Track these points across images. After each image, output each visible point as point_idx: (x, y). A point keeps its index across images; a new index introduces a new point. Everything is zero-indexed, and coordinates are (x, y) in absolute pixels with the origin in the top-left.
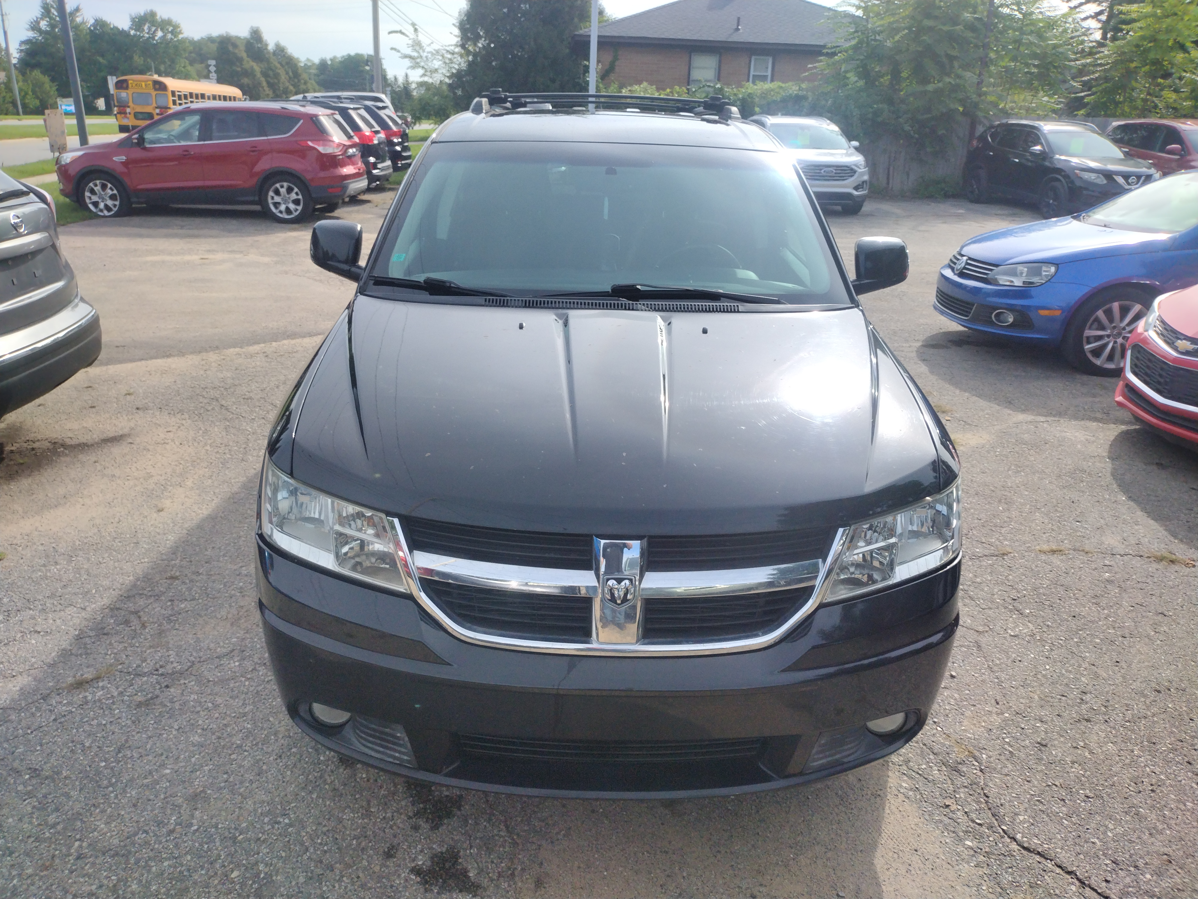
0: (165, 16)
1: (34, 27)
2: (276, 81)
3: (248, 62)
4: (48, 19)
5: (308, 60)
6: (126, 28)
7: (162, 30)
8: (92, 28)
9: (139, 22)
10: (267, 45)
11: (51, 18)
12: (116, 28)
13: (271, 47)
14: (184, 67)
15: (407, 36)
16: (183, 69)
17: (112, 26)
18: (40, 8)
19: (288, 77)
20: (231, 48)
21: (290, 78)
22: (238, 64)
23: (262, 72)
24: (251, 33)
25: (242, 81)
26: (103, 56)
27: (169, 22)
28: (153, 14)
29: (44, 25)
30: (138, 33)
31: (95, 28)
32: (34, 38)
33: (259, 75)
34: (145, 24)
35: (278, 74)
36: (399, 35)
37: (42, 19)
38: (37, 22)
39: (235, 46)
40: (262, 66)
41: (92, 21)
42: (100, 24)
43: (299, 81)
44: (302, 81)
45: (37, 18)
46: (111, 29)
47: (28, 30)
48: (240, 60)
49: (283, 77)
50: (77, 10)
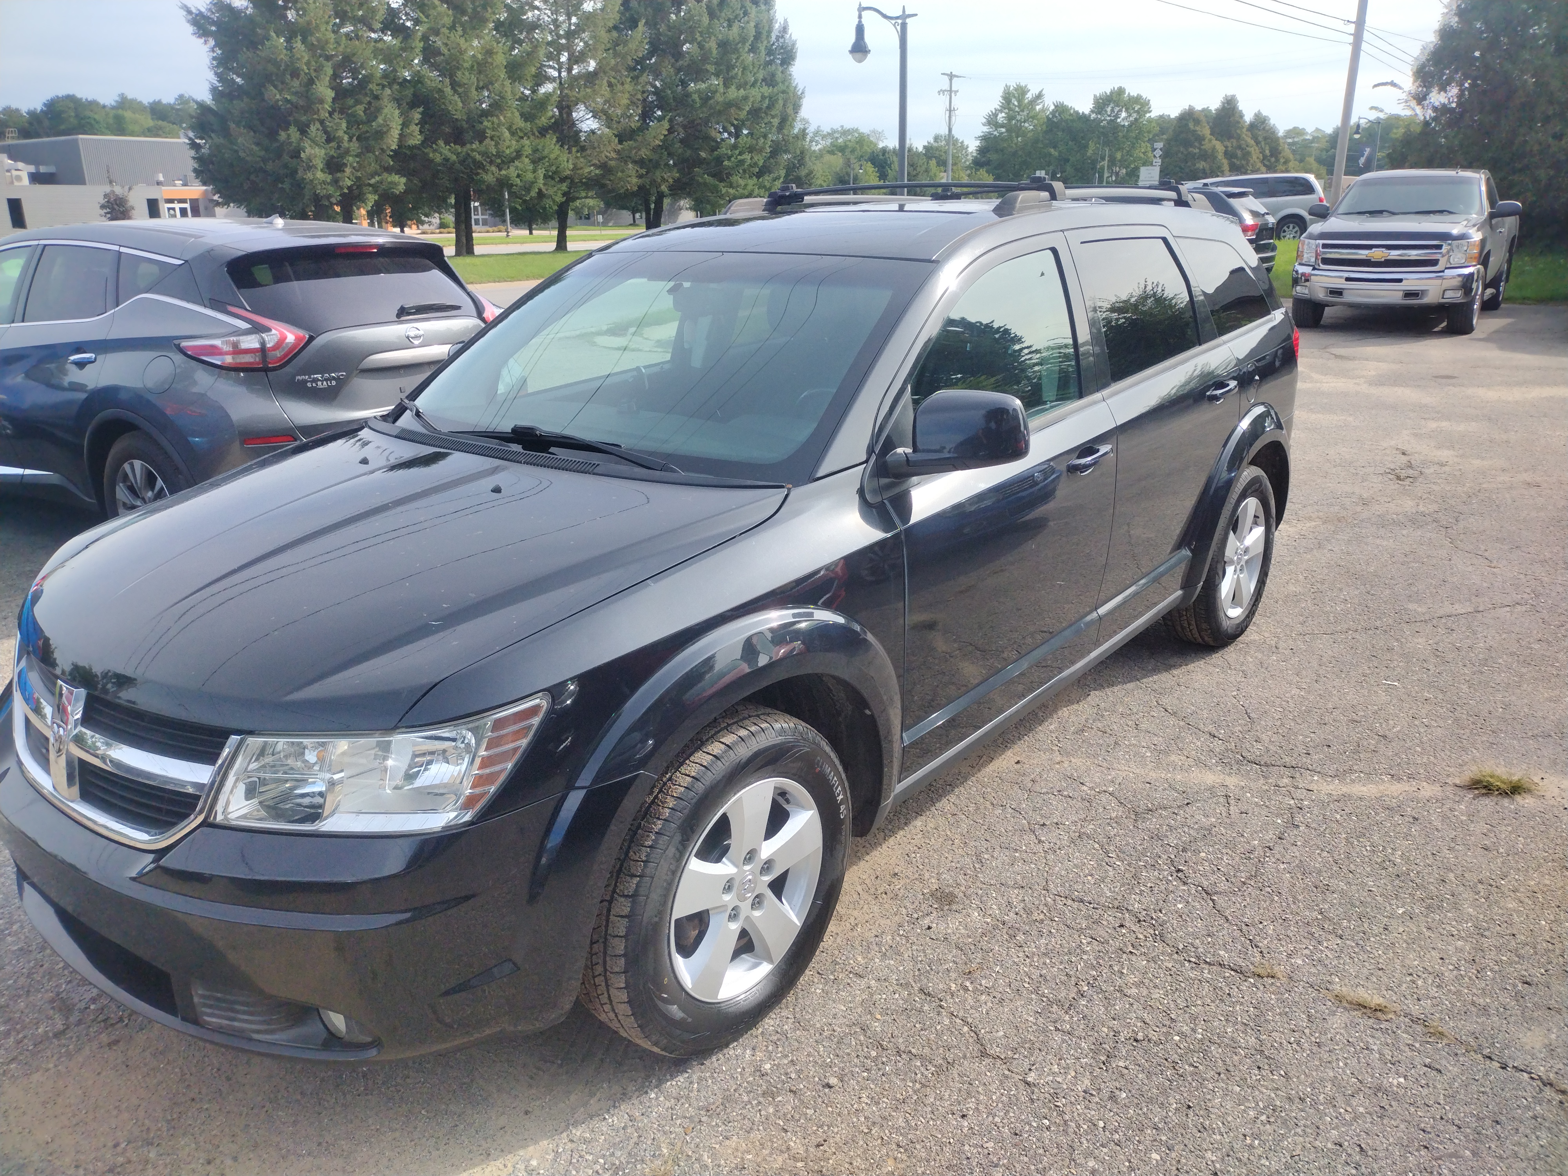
0: (1134, 93)
1: (991, 121)
2: (1244, 162)
3: (1210, 141)
4: (1007, 111)
5: (1317, 130)
6: (1087, 112)
7: (1127, 110)
8: (1051, 116)
9: (1102, 103)
10: (1241, 116)
11: (1010, 109)
12: (1077, 113)
13: (1248, 117)
14: (1144, 153)
15: (1400, 88)
16: (1142, 155)
17: (1072, 111)
18: (1001, 99)
19: (1261, 156)
20: (1191, 125)
21: (1265, 157)
22: (1196, 144)
23: (1226, 153)
24: (1223, 103)
25: (1197, 165)
26: (1055, 147)
27: (1138, 100)
28: (1121, 91)
29: (1001, 117)
30: (1099, 116)
31: (1054, 116)
32: (989, 133)
33: (1220, 156)
34: (1108, 105)
35: (1249, 153)
36: (1389, 87)
37: (1001, 111)
38: (996, 115)
39: (1197, 122)
40: (1229, 144)
41: (1052, 107)
42: (1061, 109)
43: (1277, 160)
44: (1282, 160)
45: (996, 110)
46: (1071, 115)
47: (984, 125)
48: (1200, 139)
49: (1254, 157)
50: (1039, 96)
